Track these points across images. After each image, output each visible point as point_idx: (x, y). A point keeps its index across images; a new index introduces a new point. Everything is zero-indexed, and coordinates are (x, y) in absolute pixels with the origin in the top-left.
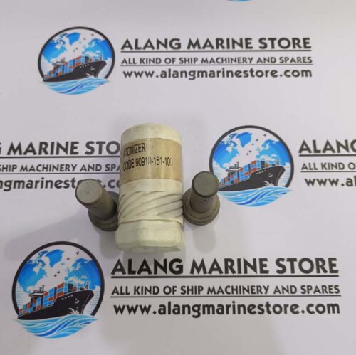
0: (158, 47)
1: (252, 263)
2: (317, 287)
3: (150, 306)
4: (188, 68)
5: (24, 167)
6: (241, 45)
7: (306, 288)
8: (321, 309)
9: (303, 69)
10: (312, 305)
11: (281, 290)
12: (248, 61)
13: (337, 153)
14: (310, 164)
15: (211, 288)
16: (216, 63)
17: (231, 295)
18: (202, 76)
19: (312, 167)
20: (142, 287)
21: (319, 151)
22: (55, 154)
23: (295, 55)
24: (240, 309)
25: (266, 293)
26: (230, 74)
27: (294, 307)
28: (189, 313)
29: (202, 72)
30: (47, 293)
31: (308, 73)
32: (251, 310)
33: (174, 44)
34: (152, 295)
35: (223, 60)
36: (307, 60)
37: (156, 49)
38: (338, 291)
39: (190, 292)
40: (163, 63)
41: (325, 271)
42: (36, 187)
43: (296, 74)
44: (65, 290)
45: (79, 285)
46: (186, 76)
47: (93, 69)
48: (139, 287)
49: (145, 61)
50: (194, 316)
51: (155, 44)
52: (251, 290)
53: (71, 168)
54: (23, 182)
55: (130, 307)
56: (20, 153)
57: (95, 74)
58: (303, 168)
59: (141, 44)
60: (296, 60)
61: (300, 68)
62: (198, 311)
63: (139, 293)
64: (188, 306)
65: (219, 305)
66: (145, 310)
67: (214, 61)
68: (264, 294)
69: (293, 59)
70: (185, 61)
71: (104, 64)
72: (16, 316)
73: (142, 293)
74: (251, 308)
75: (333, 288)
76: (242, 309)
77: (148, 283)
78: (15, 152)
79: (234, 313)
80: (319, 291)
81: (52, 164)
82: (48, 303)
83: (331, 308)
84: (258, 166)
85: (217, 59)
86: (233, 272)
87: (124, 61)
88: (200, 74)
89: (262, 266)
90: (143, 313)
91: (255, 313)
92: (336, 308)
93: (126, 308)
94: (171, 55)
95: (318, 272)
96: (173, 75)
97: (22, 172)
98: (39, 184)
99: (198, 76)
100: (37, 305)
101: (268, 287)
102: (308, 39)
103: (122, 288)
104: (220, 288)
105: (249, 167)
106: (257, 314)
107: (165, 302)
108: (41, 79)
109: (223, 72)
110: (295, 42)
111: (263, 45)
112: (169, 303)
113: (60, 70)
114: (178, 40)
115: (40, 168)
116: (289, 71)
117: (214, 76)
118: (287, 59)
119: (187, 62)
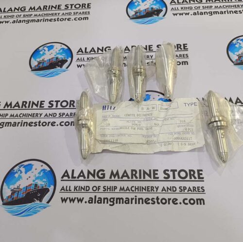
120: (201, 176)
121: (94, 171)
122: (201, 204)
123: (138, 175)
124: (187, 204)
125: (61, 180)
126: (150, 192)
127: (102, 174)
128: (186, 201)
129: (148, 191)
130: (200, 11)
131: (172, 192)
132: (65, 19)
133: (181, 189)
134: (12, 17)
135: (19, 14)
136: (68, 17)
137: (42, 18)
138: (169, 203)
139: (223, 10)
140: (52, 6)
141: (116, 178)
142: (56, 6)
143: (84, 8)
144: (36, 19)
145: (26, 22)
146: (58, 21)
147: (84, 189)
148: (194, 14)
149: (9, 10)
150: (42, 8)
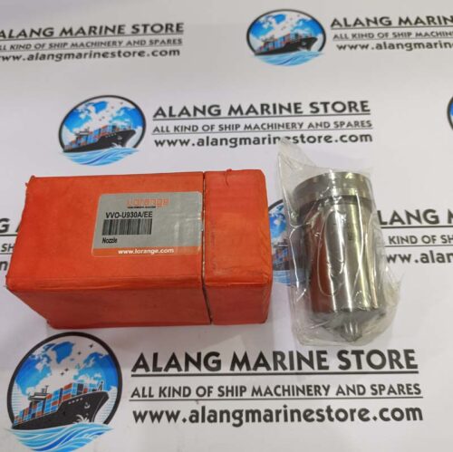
120: (412, 363)
121: (199, 355)
122: (415, 419)
123: (287, 362)
124: (388, 419)
125: (133, 376)
126: (314, 396)
127: (214, 362)
128: (386, 415)
129: (309, 394)
130: (388, 42)
131: (357, 396)
132: (134, 53)
133: (376, 390)
134: (27, 47)
135: (41, 42)
136: (138, 49)
137: (88, 51)
138: (352, 419)
139: (433, 41)
140: (107, 28)
141: (244, 370)
142: (114, 27)
143: (169, 31)
144: (76, 51)
145: (55, 58)
146: (119, 56)
147: (179, 394)
148: (377, 48)
149: (20, 35)
150: (87, 30)
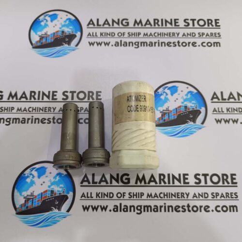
0: (113, 25)
1: (178, 177)
2: (222, 194)
3: (107, 206)
4: (134, 40)
5: (19, 109)
6: (171, 24)
7: (215, 194)
8: (225, 209)
9: (215, 41)
10: (219, 206)
11: (198, 196)
12: (176, 35)
13: (237, 101)
14: (218, 108)
15: (150, 194)
16: (154, 37)
17: (163, 199)
18: (144, 46)
19: (220, 110)
20: (102, 193)
21: (225, 99)
22: (41, 100)
23: (209, 31)
24: (169, 208)
25: (187, 198)
26: (163, 44)
27: (206, 208)
28: (134, 211)
29: (144, 43)
30: (36, 197)
31: (218, 44)
32: (177, 209)
33: (124, 23)
34: (109, 198)
35: (158, 35)
36: (217, 35)
37: (111, 26)
38: (237, 197)
39: (135, 197)
40: (116, 36)
41: (228, 183)
42: (28, 123)
43: (209, 44)
44: (49, 194)
45: (58, 191)
46: (133, 45)
47: (67, 40)
48: (99, 193)
49: (104, 34)
50: (137, 213)
51: (111, 23)
52: (177, 195)
53: (52, 110)
54: (19, 119)
55: (94, 207)
56: (17, 99)
57: (69, 43)
58: (214, 111)
59: (101, 23)
60: (209, 34)
61: (212, 40)
62: (140, 210)
63: (99, 197)
64: (134, 206)
65: (155, 206)
66: (104, 208)
67: (152, 35)
68: (186, 198)
69: (207, 34)
70: (132, 34)
71: (75, 36)
72: (14, 212)
73: (102, 197)
74: (177, 208)
75: (233, 194)
76: (170, 208)
77: (106, 190)
78: (13, 98)
79: (165, 211)
80: (224, 197)
81: (39, 106)
82: (37, 204)
83: (232, 208)
84: (183, 109)
85: (154, 34)
86: (165, 183)
87: (89, 34)
88: (143, 44)
89: (185, 179)
90: (102, 210)
91: (179, 211)
92: (235, 208)
93: (91, 207)
94: (122, 31)
95: (223, 183)
96: (124, 44)
97: (18, 112)
98: (30, 121)
99: (141, 45)
100: (29, 205)
101: (189, 193)
102: (218, 20)
103: (87, 193)
104: (156, 194)
105: (176, 110)
106: (181, 212)
107: (117, 203)
108: (31, 47)
109: (159, 43)
110: (209, 22)
111: (186, 24)
112: (121, 204)
113: (44, 40)
114: (127, 20)
115: (31, 109)
116: (204, 43)
117: (152, 46)
118: (203, 34)
119: (133, 36)
